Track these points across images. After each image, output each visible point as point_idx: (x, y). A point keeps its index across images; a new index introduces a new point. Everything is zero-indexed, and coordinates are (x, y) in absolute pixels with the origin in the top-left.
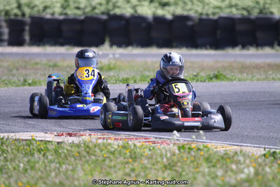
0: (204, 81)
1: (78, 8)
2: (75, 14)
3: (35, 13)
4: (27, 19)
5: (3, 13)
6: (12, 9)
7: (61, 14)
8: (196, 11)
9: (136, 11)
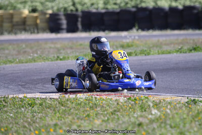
0: (186, 52)
1: (115, 4)
2: (113, 8)
3: (85, 9)
4: (79, 13)
5: (62, 10)
6: (69, 7)
7: (104, 8)
8: (200, 3)
9: (156, 4)
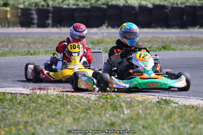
1: (86, 1)
2: (84, 5)
4: (50, 8)
5: (34, 5)
6: (40, 2)
7: (74, 5)
8: (170, 2)
9: (127, 2)
